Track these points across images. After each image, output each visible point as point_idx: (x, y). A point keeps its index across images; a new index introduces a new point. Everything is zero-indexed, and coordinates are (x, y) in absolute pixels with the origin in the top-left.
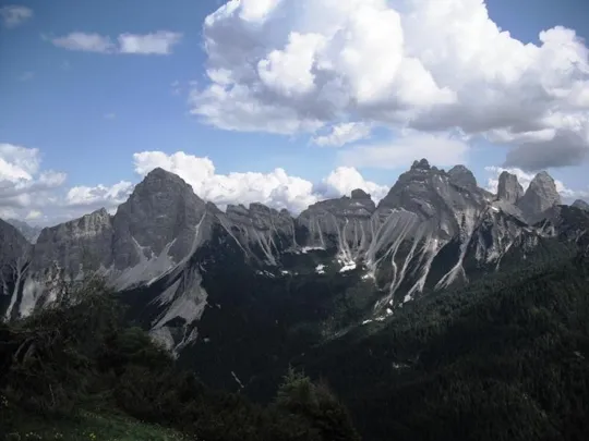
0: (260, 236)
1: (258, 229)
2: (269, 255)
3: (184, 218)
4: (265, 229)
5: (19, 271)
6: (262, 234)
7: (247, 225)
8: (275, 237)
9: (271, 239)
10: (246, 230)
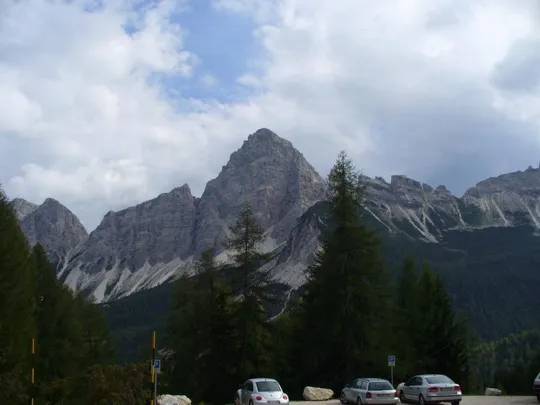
0: (409, 214)
1: (406, 205)
2: (425, 233)
3: (296, 191)
4: (416, 206)
5: (67, 261)
6: (412, 212)
7: (388, 201)
8: (432, 214)
9: (425, 216)
10: (387, 206)
